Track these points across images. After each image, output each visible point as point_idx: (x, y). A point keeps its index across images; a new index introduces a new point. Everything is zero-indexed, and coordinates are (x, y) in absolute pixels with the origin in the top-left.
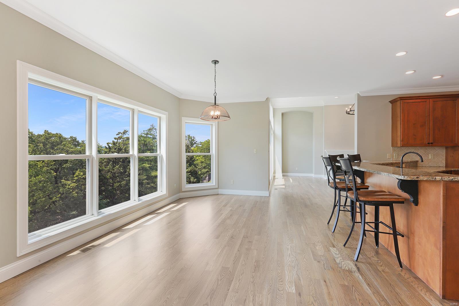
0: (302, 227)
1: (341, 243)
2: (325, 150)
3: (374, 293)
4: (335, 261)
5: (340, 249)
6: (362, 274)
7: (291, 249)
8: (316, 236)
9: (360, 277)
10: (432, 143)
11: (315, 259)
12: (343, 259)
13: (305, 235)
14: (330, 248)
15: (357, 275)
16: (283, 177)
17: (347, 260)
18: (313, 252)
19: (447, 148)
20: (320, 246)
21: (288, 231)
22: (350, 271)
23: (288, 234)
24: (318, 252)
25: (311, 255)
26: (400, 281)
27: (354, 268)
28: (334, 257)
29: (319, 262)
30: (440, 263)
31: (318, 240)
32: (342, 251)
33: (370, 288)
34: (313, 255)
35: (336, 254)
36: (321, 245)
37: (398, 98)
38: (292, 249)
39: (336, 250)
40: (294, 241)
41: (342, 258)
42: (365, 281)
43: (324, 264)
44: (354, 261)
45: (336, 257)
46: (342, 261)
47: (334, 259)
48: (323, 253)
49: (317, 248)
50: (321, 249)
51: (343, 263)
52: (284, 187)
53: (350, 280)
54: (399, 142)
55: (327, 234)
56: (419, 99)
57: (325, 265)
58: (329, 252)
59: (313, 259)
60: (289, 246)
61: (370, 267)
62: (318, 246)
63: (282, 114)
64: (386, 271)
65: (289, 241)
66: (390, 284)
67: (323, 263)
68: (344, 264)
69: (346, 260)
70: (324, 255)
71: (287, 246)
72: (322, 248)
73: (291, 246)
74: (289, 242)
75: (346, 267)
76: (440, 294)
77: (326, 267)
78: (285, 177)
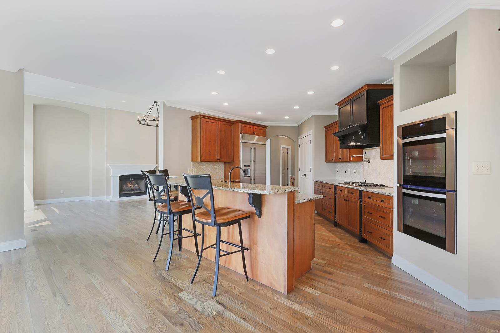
0: (123, 281)
1: (185, 282)
2: (108, 165)
3: (255, 326)
4: (197, 310)
5: (190, 290)
6: (230, 310)
7: (131, 330)
8: (152, 286)
9: (232, 315)
10: (220, 159)
11: (175, 324)
12: (203, 302)
13: (136, 292)
14: (179, 294)
15: (227, 314)
16: (36, 207)
17: (207, 301)
18: (164, 314)
19: (225, 163)
20: (166, 298)
21: (104, 298)
22: (220, 314)
23: (108, 304)
24: (171, 309)
25: (167, 320)
26: (257, 297)
27: (221, 308)
28: (192, 305)
29: (182, 325)
30: (285, 264)
31: (158, 291)
32: (193, 291)
33: (248, 322)
34: (168, 319)
35: (191, 299)
36: (168, 298)
37: (199, 115)
38: (132, 328)
39: (187, 295)
40: (127, 311)
41: (201, 301)
42: (239, 317)
43: (190, 325)
44: (213, 298)
45: (194, 305)
46: (204, 306)
47: (195, 309)
48: (178, 308)
49: (165, 304)
50: (170, 302)
51: (206, 307)
52: (50, 223)
53: (229, 327)
54: (200, 158)
55: (162, 276)
56: (212, 120)
57: (192, 325)
58: (182, 301)
59: (172, 326)
60: (124, 326)
61: (229, 296)
62: (164, 300)
63: (34, 106)
64: (242, 292)
65: (118, 316)
66: (255, 305)
67: (188, 324)
68: (208, 309)
69: (205, 300)
70: (180, 310)
71: (120, 327)
72: (171, 300)
73: (127, 324)
74: (119, 319)
75: (212, 311)
76: (285, 292)
77: (195, 326)
78: (40, 206)
